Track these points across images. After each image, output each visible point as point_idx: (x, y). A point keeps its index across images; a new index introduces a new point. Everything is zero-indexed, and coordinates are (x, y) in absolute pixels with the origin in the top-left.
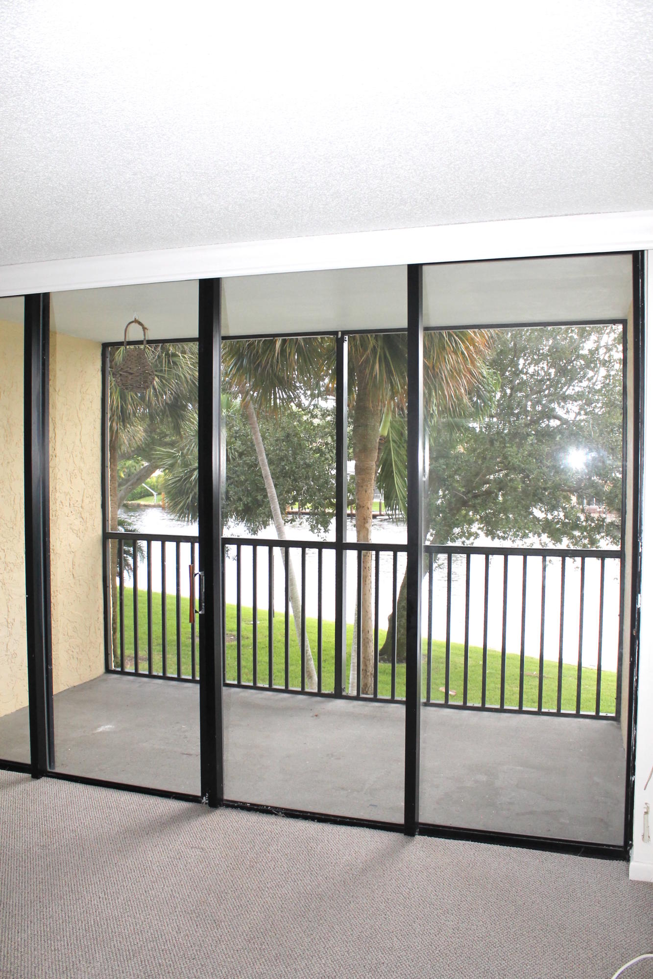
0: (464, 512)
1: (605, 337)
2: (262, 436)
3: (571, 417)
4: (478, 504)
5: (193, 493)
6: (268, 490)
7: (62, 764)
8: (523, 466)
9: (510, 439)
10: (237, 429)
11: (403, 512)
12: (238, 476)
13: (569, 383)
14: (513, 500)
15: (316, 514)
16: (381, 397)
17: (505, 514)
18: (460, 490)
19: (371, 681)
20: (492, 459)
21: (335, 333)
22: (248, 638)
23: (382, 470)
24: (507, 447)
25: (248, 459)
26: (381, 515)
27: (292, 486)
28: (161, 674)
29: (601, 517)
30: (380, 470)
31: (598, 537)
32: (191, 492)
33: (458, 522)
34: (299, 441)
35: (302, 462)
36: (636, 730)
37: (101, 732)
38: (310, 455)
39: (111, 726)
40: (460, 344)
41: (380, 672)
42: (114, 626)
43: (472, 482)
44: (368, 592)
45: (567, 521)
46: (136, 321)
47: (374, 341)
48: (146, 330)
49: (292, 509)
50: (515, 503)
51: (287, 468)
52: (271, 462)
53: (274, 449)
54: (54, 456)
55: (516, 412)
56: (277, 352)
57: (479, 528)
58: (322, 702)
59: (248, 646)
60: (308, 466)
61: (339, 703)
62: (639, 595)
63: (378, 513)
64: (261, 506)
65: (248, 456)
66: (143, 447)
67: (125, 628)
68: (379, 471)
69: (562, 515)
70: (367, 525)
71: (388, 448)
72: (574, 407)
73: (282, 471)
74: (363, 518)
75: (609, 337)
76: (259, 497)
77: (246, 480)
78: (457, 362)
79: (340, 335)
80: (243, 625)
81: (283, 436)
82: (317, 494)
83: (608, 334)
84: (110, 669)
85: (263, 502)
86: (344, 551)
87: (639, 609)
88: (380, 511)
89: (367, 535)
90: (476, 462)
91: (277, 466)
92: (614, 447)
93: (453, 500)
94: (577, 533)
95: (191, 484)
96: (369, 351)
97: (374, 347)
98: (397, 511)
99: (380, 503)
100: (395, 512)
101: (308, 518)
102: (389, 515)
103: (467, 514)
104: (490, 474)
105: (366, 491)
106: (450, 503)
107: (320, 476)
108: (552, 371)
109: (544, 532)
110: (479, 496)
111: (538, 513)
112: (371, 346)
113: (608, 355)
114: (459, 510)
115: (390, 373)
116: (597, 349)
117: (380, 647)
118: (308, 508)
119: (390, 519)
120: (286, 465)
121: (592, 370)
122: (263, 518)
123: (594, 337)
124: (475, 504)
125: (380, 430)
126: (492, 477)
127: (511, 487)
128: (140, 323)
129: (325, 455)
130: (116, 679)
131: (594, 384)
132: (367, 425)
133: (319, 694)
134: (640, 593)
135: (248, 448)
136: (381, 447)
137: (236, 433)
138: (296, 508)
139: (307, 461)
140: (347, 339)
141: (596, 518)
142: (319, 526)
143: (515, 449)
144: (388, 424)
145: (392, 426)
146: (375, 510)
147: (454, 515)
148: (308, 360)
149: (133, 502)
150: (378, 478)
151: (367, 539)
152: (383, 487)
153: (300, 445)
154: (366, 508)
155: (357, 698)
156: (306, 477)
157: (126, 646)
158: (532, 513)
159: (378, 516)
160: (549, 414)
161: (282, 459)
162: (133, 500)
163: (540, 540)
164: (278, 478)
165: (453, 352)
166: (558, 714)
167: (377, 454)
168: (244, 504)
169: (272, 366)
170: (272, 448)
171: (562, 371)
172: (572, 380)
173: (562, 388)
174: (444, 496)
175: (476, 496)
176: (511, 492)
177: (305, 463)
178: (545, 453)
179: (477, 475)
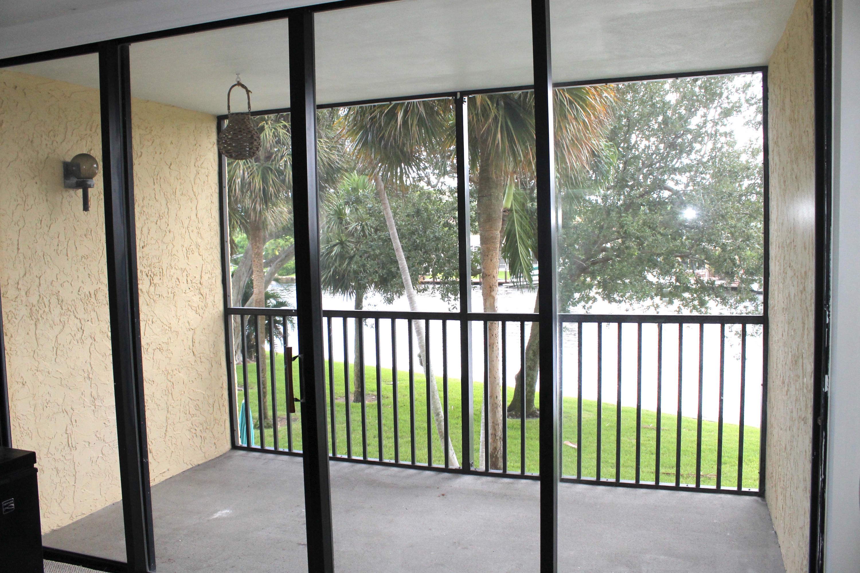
0: (582, 278)
1: (712, 111)
2: (393, 212)
3: (680, 188)
4: (597, 270)
5: (334, 267)
6: (399, 262)
7: (169, 559)
8: (638, 234)
9: (625, 209)
10: (371, 206)
11: (527, 280)
12: (374, 250)
13: (679, 156)
14: (629, 266)
15: (447, 283)
16: (504, 167)
17: (621, 280)
18: (580, 258)
19: (500, 444)
20: (609, 228)
21: (453, 94)
22: (387, 398)
23: (507, 241)
24: (624, 216)
25: (382, 234)
26: (506, 283)
27: (423, 258)
28: (287, 450)
29: (710, 280)
30: (504, 240)
31: (707, 298)
32: (332, 266)
33: (579, 287)
34: (428, 216)
35: (432, 236)
36: (823, 540)
37: (217, 518)
38: (439, 229)
39: (228, 511)
40: (581, 112)
41: (509, 428)
42: (264, 390)
43: (591, 250)
44: (495, 358)
45: (678, 284)
46: (239, 84)
47: (496, 111)
48: (250, 93)
49: (424, 279)
50: (632, 268)
51: (418, 241)
52: (402, 237)
53: (405, 224)
54: (168, 232)
55: (630, 184)
56: (399, 124)
57: (597, 293)
58: (450, 479)
59: (388, 405)
60: (438, 239)
61: (467, 479)
62: (826, 376)
63: (504, 281)
64: (394, 277)
65: (383, 232)
66: (288, 227)
67: (277, 391)
68: (503, 242)
69: (673, 280)
70: (493, 293)
71: (512, 219)
72: (684, 178)
73: (414, 244)
74: (488, 287)
75: (716, 111)
76: (393, 269)
77: (381, 254)
78: (578, 129)
79: (459, 96)
80: (383, 385)
81: (413, 212)
82: (447, 264)
83: (715, 108)
84: (236, 444)
85: (397, 273)
86: (469, 322)
87: (826, 393)
88: (506, 279)
89: (494, 303)
90: (593, 232)
91: (409, 240)
92: (724, 214)
93: (574, 267)
94: (686, 295)
95: (332, 259)
96: (490, 120)
97: (496, 116)
98: (522, 279)
99: (506, 272)
100: (520, 279)
101: (439, 288)
102: (513, 282)
103: (585, 280)
104: (607, 243)
105: (491, 260)
106: (570, 269)
107: (449, 248)
108: (662, 146)
109: (656, 295)
110: (597, 262)
111: (651, 277)
112: (492, 115)
113: (714, 129)
114: (579, 276)
115: (511, 141)
116: (705, 123)
117: (508, 404)
118: (439, 278)
119: (514, 286)
120: (417, 238)
121: (700, 143)
122: (397, 288)
123: (702, 111)
124: (593, 270)
125: (504, 202)
126: (609, 245)
127: (628, 254)
128: (243, 86)
129: (454, 228)
130: (242, 456)
131: (703, 157)
132: (491, 195)
133: (447, 470)
134: (827, 373)
135: (381, 223)
136: (505, 219)
137: (370, 210)
138: (428, 278)
139: (437, 234)
140: (466, 100)
141: (706, 281)
142: (449, 294)
143: (630, 218)
144: (512, 197)
145: (515, 199)
146: (501, 278)
147: (574, 281)
148: (430, 131)
149: (287, 277)
150: (503, 249)
151: (493, 307)
152: (508, 257)
153: (429, 219)
154: (492, 276)
155: (486, 474)
156: (436, 249)
157: (278, 408)
158: (645, 278)
159: (504, 283)
160: (660, 185)
161: (413, 233)
162: (288, 275)
163: (653, 303)
164: (410, 251)
165: (574, 119)
166: (698, 489)
167: (501, 223)
168: (379, 276)
169: (394, 139)
170: (404, 223)
171: (672, 146)
172: (681, 152)
173: (672, 161)
174: (564, 264)
175: (594, 263)
176: (628, 259)
177: (435, 237)
178: (659, 221)
179: (595, 243)
